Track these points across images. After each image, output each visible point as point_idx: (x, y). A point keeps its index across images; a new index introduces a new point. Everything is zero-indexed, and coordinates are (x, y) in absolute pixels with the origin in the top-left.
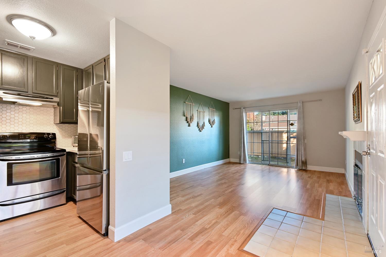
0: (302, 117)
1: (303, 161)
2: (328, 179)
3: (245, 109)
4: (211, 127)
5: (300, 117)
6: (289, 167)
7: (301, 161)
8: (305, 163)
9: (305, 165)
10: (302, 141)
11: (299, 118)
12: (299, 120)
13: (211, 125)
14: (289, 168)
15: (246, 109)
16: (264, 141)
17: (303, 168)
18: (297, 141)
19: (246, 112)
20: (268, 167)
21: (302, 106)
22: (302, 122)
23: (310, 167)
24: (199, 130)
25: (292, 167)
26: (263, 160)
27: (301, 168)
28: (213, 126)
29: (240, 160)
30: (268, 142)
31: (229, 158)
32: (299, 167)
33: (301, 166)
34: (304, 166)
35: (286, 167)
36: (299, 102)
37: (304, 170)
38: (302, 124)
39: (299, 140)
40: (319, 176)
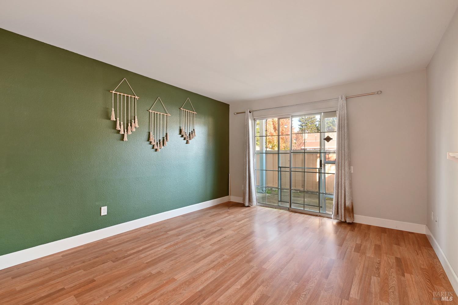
0: (346, 124)
1: (348, 207)
2: (399, 256)
3: (251, 113)
4: (187, 143)
5: (343, 124)
6: (322, 215)
7: (343, 206)
8: (350, 211)
9: (351, 215)
10: (347, 169)
11: (340, 127)
12: (341, 129)
13: (185, 139)
14: (322, 217)
15: (254, 113)
16: (282, 169)
17: (348, 220)
18: (338, 169)
19: (255, 120)
20: (287, 214)
21: (345, 105)
22: (346, 135)
23: (359, 219)
24: (153, 148)
25: (329, 216)
26: (281, 201)
27: (343, 220)
28: (190, 141)
29: (244, 199)
30: (288, 170)
31: (227, 194)
32: (340, 218)
33: (343, 216)
34: (350, 217)
35: (317, 216)
36: (340, 97)
37: (349, 224)
38: (346, 137)
39: (340, 168)
40: (378, 243)
